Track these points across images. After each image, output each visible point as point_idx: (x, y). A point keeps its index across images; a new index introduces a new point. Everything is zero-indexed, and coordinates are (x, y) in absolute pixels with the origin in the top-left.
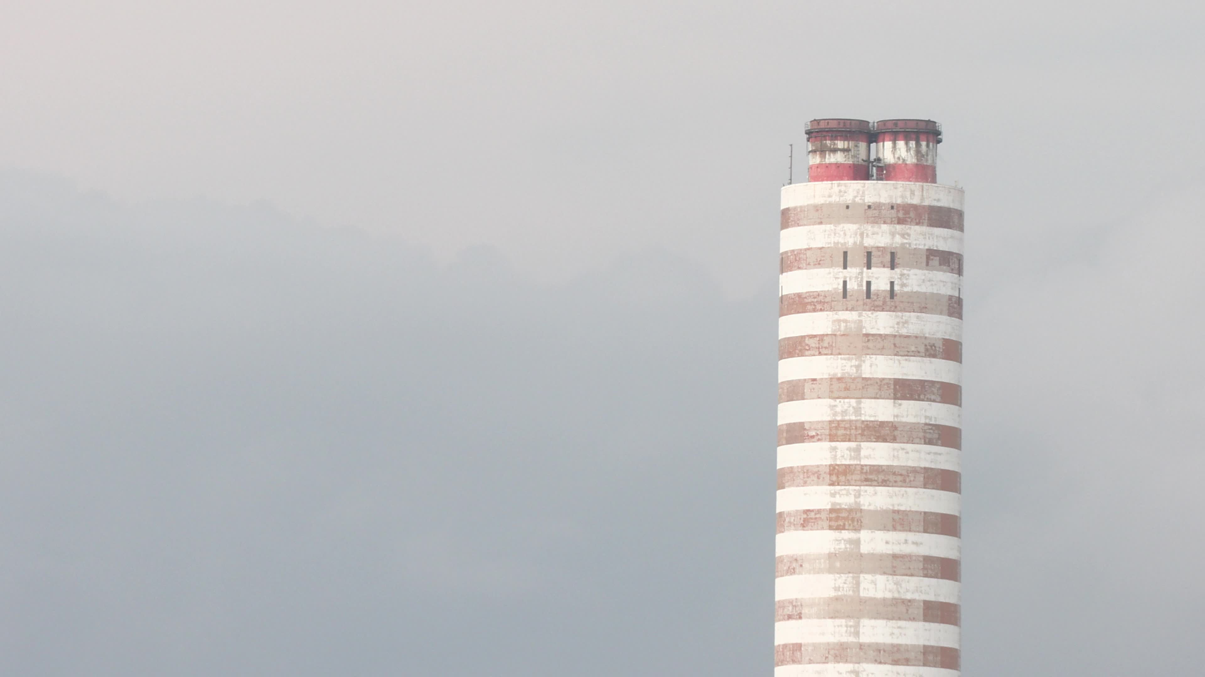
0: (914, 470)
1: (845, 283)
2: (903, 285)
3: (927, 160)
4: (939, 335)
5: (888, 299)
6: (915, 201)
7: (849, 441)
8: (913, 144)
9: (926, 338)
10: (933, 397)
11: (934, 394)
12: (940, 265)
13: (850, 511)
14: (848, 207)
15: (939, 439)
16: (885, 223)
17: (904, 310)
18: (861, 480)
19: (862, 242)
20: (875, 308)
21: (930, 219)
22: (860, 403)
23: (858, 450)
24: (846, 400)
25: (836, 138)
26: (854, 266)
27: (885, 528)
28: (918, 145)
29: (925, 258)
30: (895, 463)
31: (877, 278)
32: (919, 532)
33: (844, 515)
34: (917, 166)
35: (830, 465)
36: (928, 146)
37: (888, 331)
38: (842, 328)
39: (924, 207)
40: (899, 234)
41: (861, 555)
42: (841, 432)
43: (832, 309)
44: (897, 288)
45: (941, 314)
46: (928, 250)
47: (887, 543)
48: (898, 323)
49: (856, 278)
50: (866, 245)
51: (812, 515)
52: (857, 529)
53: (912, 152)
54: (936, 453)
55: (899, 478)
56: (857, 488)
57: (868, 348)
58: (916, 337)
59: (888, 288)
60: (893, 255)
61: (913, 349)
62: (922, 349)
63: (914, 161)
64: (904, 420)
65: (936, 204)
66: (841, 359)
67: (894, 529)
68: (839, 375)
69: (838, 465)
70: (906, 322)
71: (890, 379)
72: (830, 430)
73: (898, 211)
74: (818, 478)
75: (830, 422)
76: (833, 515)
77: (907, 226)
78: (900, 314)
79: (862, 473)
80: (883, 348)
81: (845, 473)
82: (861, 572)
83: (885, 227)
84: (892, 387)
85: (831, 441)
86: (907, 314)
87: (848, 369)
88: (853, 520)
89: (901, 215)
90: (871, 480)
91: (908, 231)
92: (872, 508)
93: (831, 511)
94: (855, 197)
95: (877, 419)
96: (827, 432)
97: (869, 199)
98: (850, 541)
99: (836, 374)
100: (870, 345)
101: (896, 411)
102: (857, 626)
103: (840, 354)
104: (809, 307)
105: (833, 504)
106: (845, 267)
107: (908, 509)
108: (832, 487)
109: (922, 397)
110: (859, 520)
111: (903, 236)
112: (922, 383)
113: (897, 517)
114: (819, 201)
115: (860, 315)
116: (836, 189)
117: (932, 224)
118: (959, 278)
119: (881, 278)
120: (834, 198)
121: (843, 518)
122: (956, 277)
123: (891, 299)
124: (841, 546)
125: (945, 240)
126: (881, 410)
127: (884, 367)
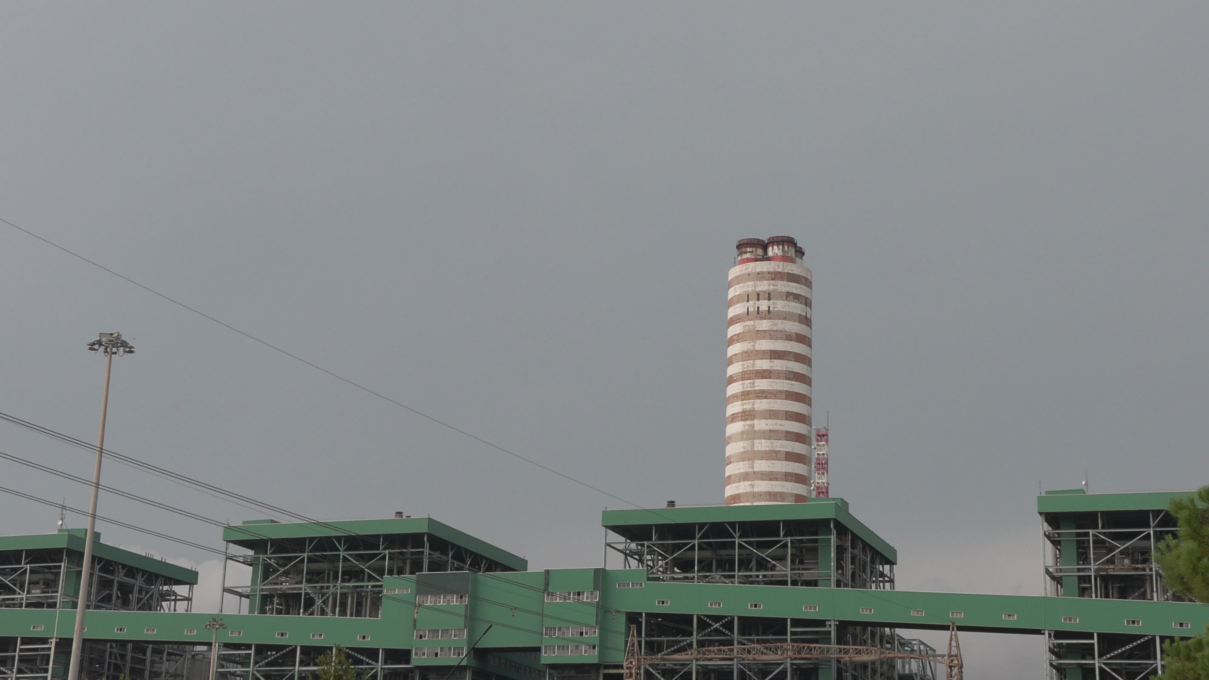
0: (780, 392)
1: (748, 309)
2: (774, 308)
3: (788, 254)
4: (794, 331)
5: (767, 314)
6: (780, 270)
7: (750, 379)
8: (781, 247)
9: (786, 332)
10: (790, 359)
11: (791, 357)
12: (794, 299)
13: (750, 411)
14: (749, 275)
15: (794, 378)
16: (765, 280)
17: (775, 319)
18: (755, 397)
19: (755, 289)
20: (761, 318)
21: (787, 279)
22: (754, 362)
23: (754, 383)
24: (749, 361)
25: (746, 247)
26: (752, 300)
27: (766, 418)
28: (783, 247)
29: (785, 296)
30: (771, 388)
31: (762, 305)
32: (783, 420)
33: (748, 413)
34: (783, 256)
35: (742, 392)
36: (788, 248)
37: (767, 329)
38: (747, 329)
39: (785, 273)
40: (772, 285)
41: (755, 431)
42: (746, 376)
43: (743, 321)
44: (771, 309)
45: (794, 321)
46: (787, 292)
47: (767, 425)
48: (772, 325)
49: (753, 305)
50: (757, 290)
51: (735, 415)
52: (753, 420)
53: (781, 250)
54: (791, 384)
55: (773, 395)
56: (753, 401)
57: (758, 337)
58: (781, 331)
59: (767, 309)
60: (769, 294)
61: (780, 336)
62: (784, 337)
63: (782, 254)
64: (775, 368)
65: (791, 272)
66: (747, 343)
67: (770, 418)
68: (746, 350)
69: (745, 391)
70: (776, 324)
71: (768, 350)
72: (742, 375)
73: (771, 275)
74: (737, 398)
75: (742, 372)
76: (743, 414)
77: (776, 281)
78: (773, 321)
79: (755, 394)
80: (765, 336)
81: (748, 395)
82: (755, 439)
83: (765, 282)
84: (769, 353)
85: (742, 380)
86: (776, 321)
87: (749, 347)
88: (751, 415)
89: (773, 276)
90: (760, 397)
91: (777, 284)
92: (760, 409)
93: (742, 412)
94: (752, 270)
95: (762, 368)
96: (741, 377)
97: (758, 270)
98: (750, 425)
99: (744, 350)
100: (759, 335)
101: (771, 364)
102: (753, 464)
103: (746, 341)
104: (734, 322)
105: (743, 409)
106: (748, 301)
107: (777, 409)
108: (743, 402)
109: (784, 358)
110: (754, 415)
111: (774, 285)
112: (785, 352)
113: (771, 413)
114: (738, 274)
115: (754, 322)
116: (744, 267)
117: (789, 280)
118: (808, 309)
119: (764, 305)
120: (744, 272)
121: (747, 415)
122: (803, 306)
123: (769, 314)
124: (747, 428)
125: (796, 288)
126: (764, 364)
127: (765, 345)
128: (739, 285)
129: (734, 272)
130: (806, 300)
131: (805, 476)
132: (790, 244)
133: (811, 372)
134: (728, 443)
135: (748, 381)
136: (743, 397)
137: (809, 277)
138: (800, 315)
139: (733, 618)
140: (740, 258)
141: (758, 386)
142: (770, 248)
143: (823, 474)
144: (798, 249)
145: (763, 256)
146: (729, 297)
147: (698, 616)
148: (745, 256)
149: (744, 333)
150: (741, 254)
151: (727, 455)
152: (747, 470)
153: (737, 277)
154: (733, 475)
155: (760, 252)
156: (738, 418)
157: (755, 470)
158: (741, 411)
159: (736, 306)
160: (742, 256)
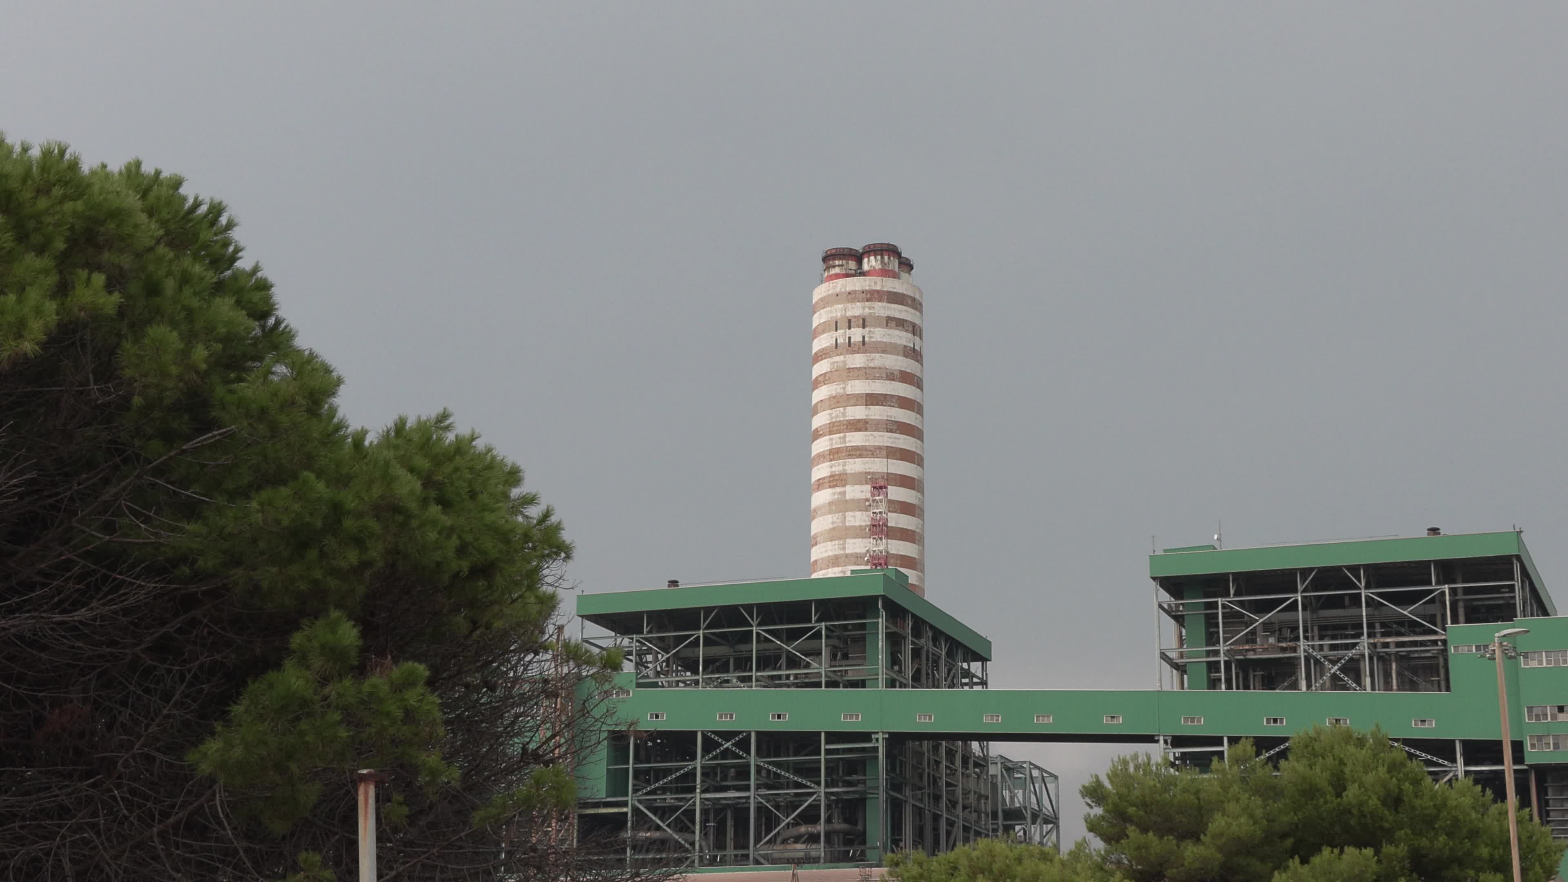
0: (880, 448)
1: (836, 340)
2: (871, 337)
3: (889, 267)
4: (898, 368)
5: (861, 346)
6: (878, 288)
7: (840, 433)
8: (879, 257)
9: (887, 369)
10: (893, 404)
11: (893, 402)
12: (897, 326)
13: (840, 475)
14: (838, 295)
15: (897, 429)
16: (858, 301)
17: (872, 353)
18: (846, 456)
19: (845, 314)
20: (854, 352)
21: (887, 299)
22: (845, 410)
23: (845, 437)
24: (838, 409)
25: (834, 259)
26: (841, 329)
27: (861, 483)
28: (882, 258)
29: (885, 321)
30: (867, 444)
31: (854, 334)
33: (837, 478)
34: (881, 270)
35: (830, 450)
36: (889, 258)
37: (861, 365)
38: (836, 367)
39: (884, 291)
40: (867, 307)
41: (847, 501)
42: (835, 428)
43: (830, 357)
44: (866, 339)
45: (898, 354)
46: (886, 317)
47: (862, 492)
48: (867, 360)
49: (843, 335)
50: (847, 315)
51: (821, 481)
52: (844, 486)
53: (879, 262)
54: (895, 438)
55: (869, 453)
56: (844, 460)
57: (849, 376)
58: (880, 368)
59: (861, 340)
60: (864, 320)
61: (878, 375)
62: (884, 375)
63: (880, 267)
64: (872, 418)
65: (893, 290)
66: (836, 385)
68: (835, 395)
69: (834, 449)
70: (873, 359)
71: (863, 394)
72: (830, 428)
73: (867, 294)
74: (825, 458)
75: (830, 424)
76: (831, 479)
77: (873, 303)
78: (869, 355)
79: (847, 451)
80: (859, 375)
81: (837, 453)
82: (847, 511)
83: (858, 304)
84: (865, 398)
85: (830, 435)
86: (874, 354)
87: (839, 391)
88: (842, 480)
89: (868, 296)
90: (852, 455)
91: (874, 306)
92: (853, 472)
93: (831, 476)
94: (842, 289)
95: (855, 418)
96: (828, 430)
97: (849, 289)
98: (840, 493)
99: (833, 394)
100: (851, 374)
102: (844, 543)
103: (835, 382)
104: (820, 358)
105: (831, 472)
106: (836, 330)
107: (876, 471)
108: (831, 463)
109: (885, 403)
110: (845, 480)
111: (870, 308)
112: (885, 395)
113: (868, 476)
114: (824, 295)
115: (845, 357)
116: (831, 285)
117: (890, 301)
118: (917, 339)
119: (857, 334)
120: (830, 292)
121: (837, 480)
122: (910, 335)
123: (864, 346)
124: (836, 496)
125: (900, 311)
126: (858, 412)
127: (859, 387)
128: (825, 309)
129: (820, 292)
130: (914, 327)
131: (915, 558)
132: (891, 254)
133: (922, 422)
134: (814, 518)
135: (838, 435)
136: (832, 457)
137: (917, 297)
138: (905, 347)
139: (749, 734)
140: (826, 274)
141: (850, 441)
142: (866, 260)
143: (881, 539)
144: (903, 260)
145: (855, 270)
146: (814, 326)
147: (702, 732)
148: (833, 271)
149: (831, 372)
150: (827, 268)
151: (812, 534)
152: (837, 553)
153: (822, 299)
154: (819, 560)
155: (852, 265)
156: (825, 485)
157: (847, 552)
158: (829, 474)
159: (822, 336)
160: (829, 271)
